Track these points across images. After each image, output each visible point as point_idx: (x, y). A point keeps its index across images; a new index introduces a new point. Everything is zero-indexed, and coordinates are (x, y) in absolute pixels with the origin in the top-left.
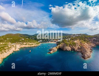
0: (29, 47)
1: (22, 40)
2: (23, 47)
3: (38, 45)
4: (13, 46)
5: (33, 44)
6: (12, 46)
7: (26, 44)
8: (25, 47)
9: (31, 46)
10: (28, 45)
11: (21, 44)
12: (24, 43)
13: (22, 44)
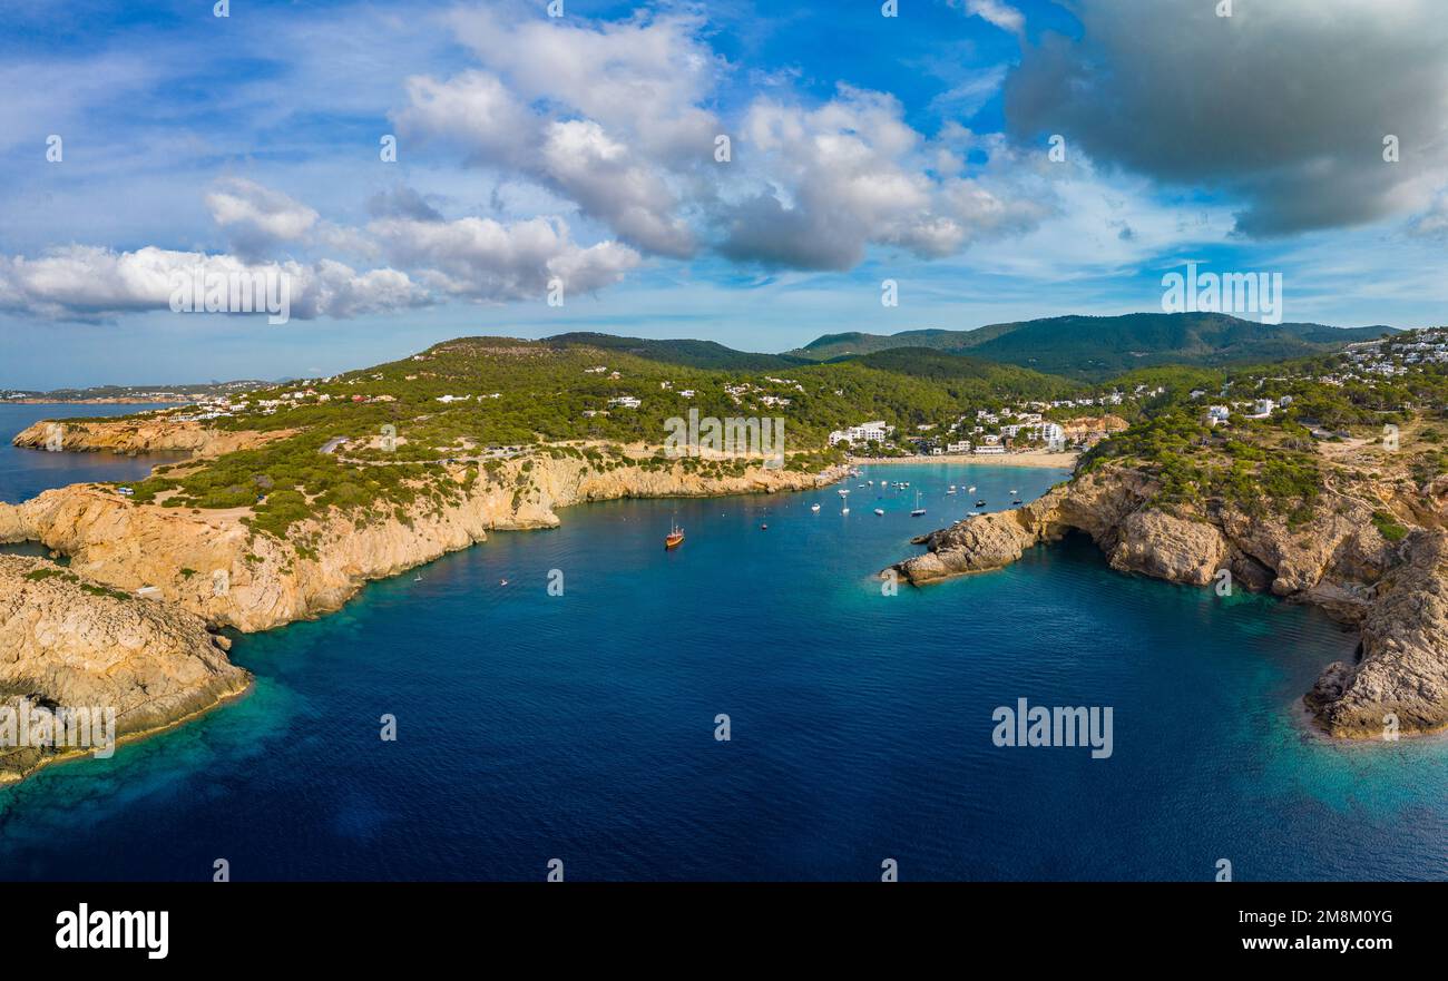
0: (682, 498)
1: (617, 415)
2: (615, 490)
3: (809, 479)
4: (493, 476)
5: (739, 468)
6: (482, 476)
7: (657, 462)
8: (641, 497)
9: (715, 485)
10: (677, 469)
11: (591, 454)
12: (637, 450)
13: (613, 453)
